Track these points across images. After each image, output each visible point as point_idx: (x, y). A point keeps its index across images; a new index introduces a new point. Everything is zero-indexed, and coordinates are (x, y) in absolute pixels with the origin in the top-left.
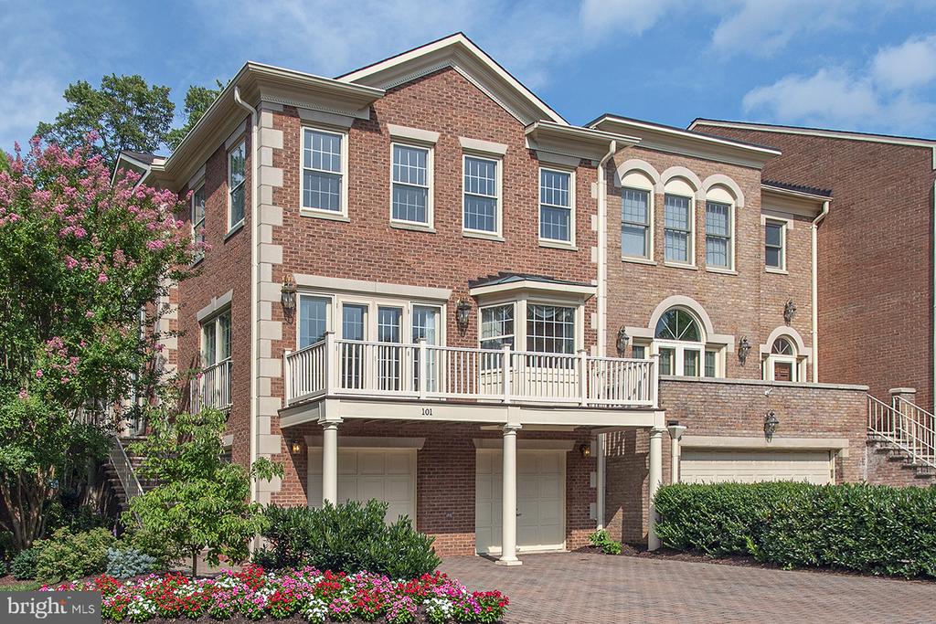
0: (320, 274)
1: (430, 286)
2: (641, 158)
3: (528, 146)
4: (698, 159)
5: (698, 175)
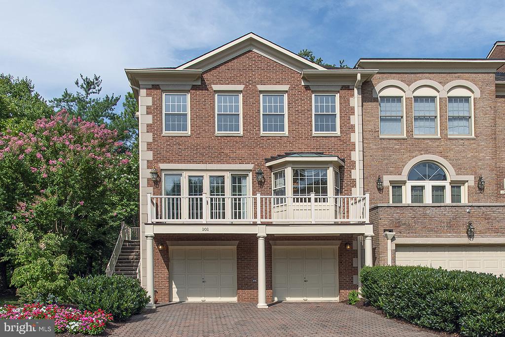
0: (174, 163)
1: (240, 163)
2: (394, 79)
3: (303, 84)
4: (439, 73)
5: (440, 83)
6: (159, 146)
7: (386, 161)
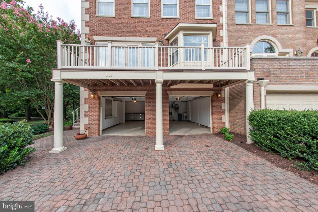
0: (103, 36)
1: (148, 37)
6: (93, 24)
7: (240, 39)
